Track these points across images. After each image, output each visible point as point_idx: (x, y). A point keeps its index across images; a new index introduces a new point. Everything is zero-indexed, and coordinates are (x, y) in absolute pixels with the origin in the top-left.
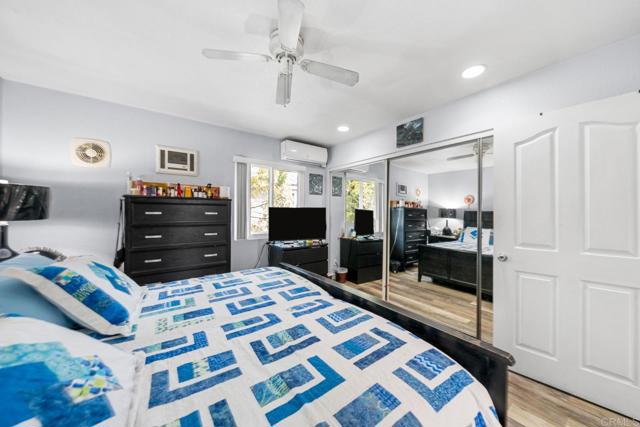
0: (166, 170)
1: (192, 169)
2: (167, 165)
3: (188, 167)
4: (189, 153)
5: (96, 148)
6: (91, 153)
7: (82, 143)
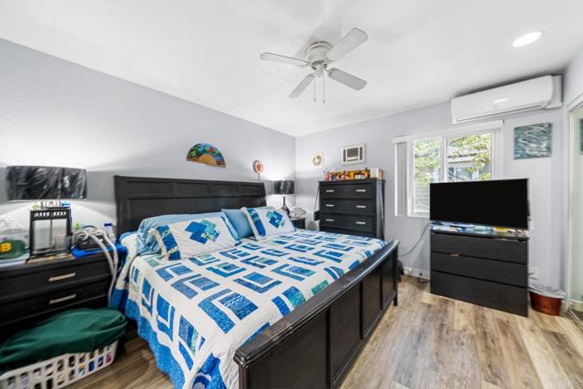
0: (346, 163)
1: (361, 158)
2: (347, 159)
3: (358, 157)
4: (359, 147)
5: (319, 157)
6: (317, 161)
7: (312, 158)
